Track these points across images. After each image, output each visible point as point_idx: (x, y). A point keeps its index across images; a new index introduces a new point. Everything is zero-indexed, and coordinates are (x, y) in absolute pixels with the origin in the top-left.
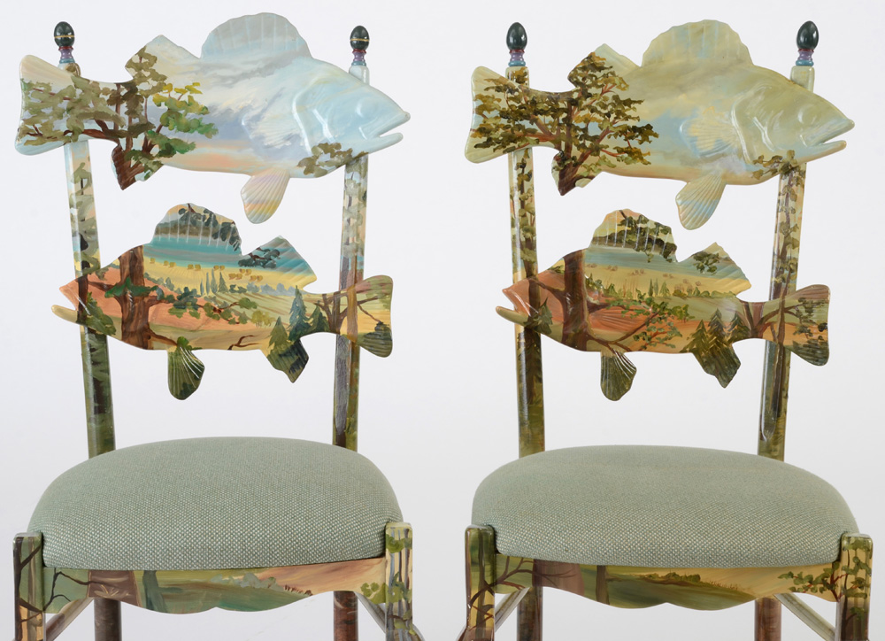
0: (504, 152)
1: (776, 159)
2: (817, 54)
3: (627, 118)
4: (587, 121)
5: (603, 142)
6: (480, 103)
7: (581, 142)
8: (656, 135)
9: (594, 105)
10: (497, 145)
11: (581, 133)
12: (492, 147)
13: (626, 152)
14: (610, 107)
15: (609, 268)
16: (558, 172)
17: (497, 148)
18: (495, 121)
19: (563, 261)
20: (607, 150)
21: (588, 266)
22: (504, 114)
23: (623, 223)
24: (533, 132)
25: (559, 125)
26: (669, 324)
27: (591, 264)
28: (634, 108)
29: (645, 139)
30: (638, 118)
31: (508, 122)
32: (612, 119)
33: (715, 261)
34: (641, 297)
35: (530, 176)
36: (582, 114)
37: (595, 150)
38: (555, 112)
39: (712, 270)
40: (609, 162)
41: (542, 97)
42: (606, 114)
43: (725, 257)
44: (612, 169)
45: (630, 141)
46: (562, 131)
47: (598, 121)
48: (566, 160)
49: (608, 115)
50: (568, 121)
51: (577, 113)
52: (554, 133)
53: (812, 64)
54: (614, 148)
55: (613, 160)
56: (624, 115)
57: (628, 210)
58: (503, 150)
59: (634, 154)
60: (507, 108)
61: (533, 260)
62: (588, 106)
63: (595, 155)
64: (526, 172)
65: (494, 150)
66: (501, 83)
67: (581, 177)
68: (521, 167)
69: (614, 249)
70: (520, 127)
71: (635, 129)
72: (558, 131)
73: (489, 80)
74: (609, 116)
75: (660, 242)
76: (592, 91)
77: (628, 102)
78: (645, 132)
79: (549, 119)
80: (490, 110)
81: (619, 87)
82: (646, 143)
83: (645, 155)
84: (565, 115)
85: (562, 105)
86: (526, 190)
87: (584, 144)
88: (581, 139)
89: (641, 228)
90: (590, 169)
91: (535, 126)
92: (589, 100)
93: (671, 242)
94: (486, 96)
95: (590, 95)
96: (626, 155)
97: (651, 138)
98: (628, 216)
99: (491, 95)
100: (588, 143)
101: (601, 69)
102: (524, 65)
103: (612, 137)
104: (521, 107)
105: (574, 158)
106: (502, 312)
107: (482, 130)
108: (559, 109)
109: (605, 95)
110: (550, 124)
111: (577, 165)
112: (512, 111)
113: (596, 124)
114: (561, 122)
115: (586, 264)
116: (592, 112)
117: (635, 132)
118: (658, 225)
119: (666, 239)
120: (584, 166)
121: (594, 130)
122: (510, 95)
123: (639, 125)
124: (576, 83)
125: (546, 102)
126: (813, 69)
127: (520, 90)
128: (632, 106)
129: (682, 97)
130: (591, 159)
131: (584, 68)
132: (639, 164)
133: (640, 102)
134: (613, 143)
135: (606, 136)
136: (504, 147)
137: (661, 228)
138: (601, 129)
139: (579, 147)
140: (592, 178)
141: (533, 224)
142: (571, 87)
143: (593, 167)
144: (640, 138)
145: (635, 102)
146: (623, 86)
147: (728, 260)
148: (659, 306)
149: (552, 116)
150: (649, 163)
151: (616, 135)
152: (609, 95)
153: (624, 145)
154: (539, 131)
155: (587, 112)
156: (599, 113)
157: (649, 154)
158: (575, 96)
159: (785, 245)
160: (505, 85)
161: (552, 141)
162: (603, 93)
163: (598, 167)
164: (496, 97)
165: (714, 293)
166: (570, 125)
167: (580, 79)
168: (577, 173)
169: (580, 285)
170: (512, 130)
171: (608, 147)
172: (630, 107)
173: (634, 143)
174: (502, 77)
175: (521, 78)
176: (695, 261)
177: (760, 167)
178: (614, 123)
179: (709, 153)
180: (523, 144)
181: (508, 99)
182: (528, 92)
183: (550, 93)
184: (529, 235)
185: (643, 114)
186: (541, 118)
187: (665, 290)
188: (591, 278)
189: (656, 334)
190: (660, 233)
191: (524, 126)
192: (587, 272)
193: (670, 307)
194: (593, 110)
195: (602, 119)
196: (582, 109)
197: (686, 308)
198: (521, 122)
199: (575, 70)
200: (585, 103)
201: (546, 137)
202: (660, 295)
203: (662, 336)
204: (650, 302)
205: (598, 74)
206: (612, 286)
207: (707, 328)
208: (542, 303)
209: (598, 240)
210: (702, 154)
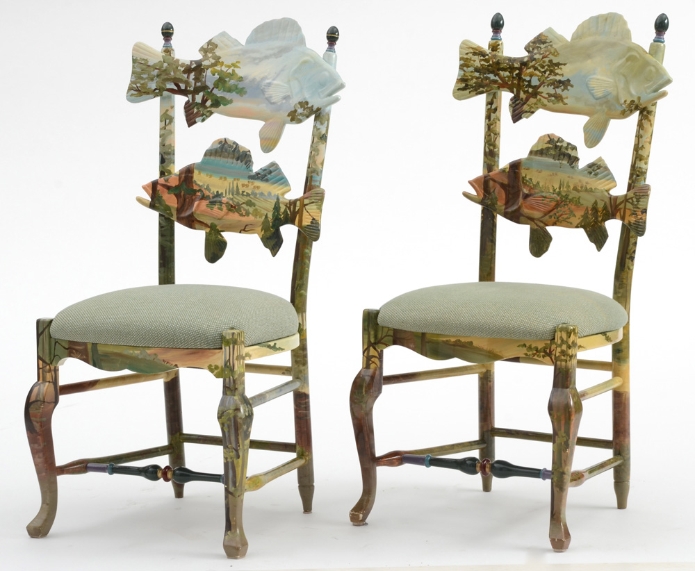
0: (477, 94)
1: (632, 102)
2: (667, 35)
3: (556, 74)
5: (540, 90)
6: (462, 62)
7: (526, 89)
8: (572, 86)
9: (536, 65)
10: (472, 89)
11: (527, 83)
12: (468, 91)
13: (553, 96)
14: (546, 67)
15: (537, 171)
16: (512, 108)
17: (472, 91)
18: (470, 74)
20: (542, 95)
21: (524, 169)
22: (477, 70)
23: (548, 143)
24: (495, 82)
25: (513, 78)
26: (569, 209)
27: (526, 168)
28: (561, 69)
29: (566, 88)
30: (562, 75)
31: (480, 75)
32: (546, 75)
33: (599, 169)
34: (554, 190)
35: (496, 110)
36: (529, 71)
37: (535, 94)
39: (596, 175)
40: (543, 103)
41: (504, 60)
42: (543, 72)
43: (605, 166)
44: (545, 107)
45: (557, 89)
46: (515, 82)
47: (538, 76)
48: (517, 100)
49: (545, 72)
50: (519, 75)
51: (525, 71)
52: (510, 83)
53: (664, 42)
54: (547, 94)
55: (545, 101)
56: (554, 72)
57: (552, 134)
58: (475, 92)
59: (558, 98)
60: (479, 66)
61: (493, 164)
62: (533, 66)
63: (534, 98)
64: (493, 107)
65: (470, 92)
66: (477, 50)
67: (526, 112)
68: (489, 104)
70: (487, 78)
71: (560, 82)
72: (512, 81)
73: (469, 48)
75: (569, 156)
76: (537, 56)
77: (558, 64)
78: (566, 84)
79: (507, 74)
80: (468, 67)
81: (553, 55)
82: (566, 91)
83: (565, 98)
84: (517, 72)
85: (516, 65)
86: (492, 119)
87: (528, 90)
88: (526, 87)
89: (558, 146)
90: (531, 107)
91: (497, 78)
92: (534, 63)
93: (576, 156)
94: (467, 58)
95: (535, 59)
96: (553, 98)
97: (569, 87)
98: (552, 138)
99: (469, 58)
100: (530, 90)
102: (500, 40)
103: (546, 87)
104: (488, 66)
105: (522, 99)
106: (466, 195)
107: (462, 80)
108: (514, 68)
110: (507, 77)
111: (523, 104)
112: (483, 68)
113: (537, 78)
114: (514, 76)
115: (523, 167)
117: (560, 84)
118: (569, 144)
119: (572, 153)
120: (528, 105)
121: (535, 82)
122: (482, 58)
123: (563, 79)
124: (528, 51)
125: (506, 63)
126: (665, 45)
127: (490, 55)
128: (560, 67)
129: (589, 61)
130: (532, 100)
131: (534, 42)
132: (561, 104)
133: (565, 64)
134: (545, 90)
135: (542, 86)
137: (569, 146)
138: (539, 81)
139: (525, 92)
140: (533, 112)
141: (495, 141)
143: (533, 105)
145: (562, 64)
146: (556, 54)
147: (606, 168)
148: (564, 197)
149: (510, 72)
150: (567, 104)
151: (548, 86)
152: (546, 60)
153: (553, 92)
154: (500, 81)
155: (532, 70)
156: (539, 71)
157: (567, 98)
158: (526, 59)
159: (636, 159)
160: (479, 51)
161: (508, 88)
162: (543, 58)
163: (537, 106)
164: (473, 59)
165: (595, 189)
166: (520, 78)
167: (531, 49)
168: (523, 109)
169: (519, 181)
170: (482, 81)
171: (542, 93)
172: (558, 67)
173: (559, 91)
174: (479, 47)
175: (495, 48)
176: (588, 169)
177: (625, 107)
178: (547, 77)
179: (600, 98)
180: (490, 89)
181: (481, 60)
182: (496, 57)
183: (510, 58)
184: (492, 148)
185: (566, 72)
186: (501, 73)
187: (568, 186)
188: (525, 177)
189: (562, 215)
190: (569, 150)
191: (489, 78)
192: (523, 173)
193: (570, 197)
194: (536, 69)
195: (541, 75)
196: (530, 68)
197: (579, 199)
198: (488, 75)
199: (529, 44)
200: (531, 64)
201: (504, 85)
202: (565, 189)
203: (565, 216)
204: (559, 194)
205: (542, 46)
206: (538, 183)
207: (590, 212)
208: (492, 191)
209: (531, 152)
210: (597, 99)
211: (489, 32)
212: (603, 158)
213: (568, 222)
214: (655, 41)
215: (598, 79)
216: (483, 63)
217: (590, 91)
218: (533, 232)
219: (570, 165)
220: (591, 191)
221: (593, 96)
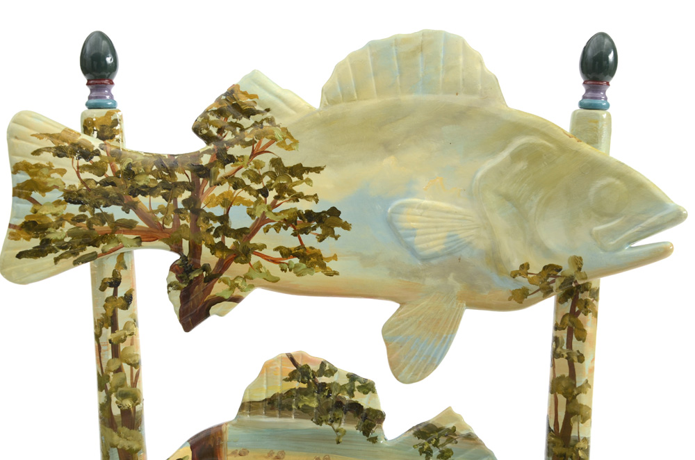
0: (76, 263)
1: (551, 270)
2: (615, 89)
3: (297, 197)
4: (227, 203)
5: (256, 240)
6: (24, 177)
7: (217, 240)
8: (346, 226)
9: (238, 175)
10: (61, 252)
11: (218, 224)
12: (51, 256)
13: (295, 255)
14: (267, 179)
15: (270, 455)
16: (179, 292)
17: (61, 257)
19: (188, 448)
20: (264, 252)
21: (234, 453)
22: (71, 197)
23: (292, 377)
24: (129, 226)
25: (178, 211)
27: (239, 449)
28: (309, 181)
29: (328, 232)
30: (315, 198)
31: (81, 210)
32: (270, 199)
33: (450, 440)
35: (128, 299)
36: (218, 191)
37: (243, 253)
38: (170, 189)
39: (445, 456)
40: (268, 273)
41: (144, 163)
42: (259, 191)
43: (464, 433)
44: (273, 283)
45: (303, 236)
46: (182, 222)
47: (247, 203)
48: (191, 271)
49: (264, 192)
50: (192, 204)
51: (209, 191)
52: (169, 227)
53: (608, 106)
54: (276, 249)
55: (274, 269)
56: (291, 192)
57: (303, 356)
58: (72, 259)
59: (310, 259)
60: (78, 184)
61: (135, 447)
62: (229, 178)
63: (242, 263)
64: (122, 291)
65: (56, 260)
66: (64, 141)
67: (220, 300)
68: (111, 285)
69: (276, 421)
70: (104, 218)
71: (310, 215)
72: (176, 221)
73: (40, 136)
74: (266, 195)
75: (356, 408)
76: (235, 151)
77: (298, 170)
78: (328, 220)
79: (158, 201)
80: (44, 189)
81: (282, 144)
82: (329, 240)
83: (329, 259)
84: (187, 194)
85: (181, 178)
86: (121, 325)
87: (222, 244)
88: (216, 235)
89: (324, 385)
90: (233, 286)
91: (132, 215)
92: (229, 168)
93: (375, 407)
94: (37, 166)
95: (231, 159)
96: (296, 261)
97: (338, 230)
98: (301, 363)
99: (44, 163)
100: (229, 242)
101: (249, 113)
102: (113, 106)
103: (272, 230)
104: (104, 183)
105: (206, 268)
107: (31, 226)
108: (176, 185)
109: (258, 158)
110: (161, 210)
111: (212, 278)
112: (89, 190)
113: (243, 209)
114: (180, 206)
115: (230, 450)
116: (235, 188)
117: (310, 221)
118: (352, 378)
119: (364, 400)
120: (225, 281)
121: (239, 219)
122: (83, 162)
123: (317, 209)
124: (208, 138)
125: (152, 173)
126: (609, 116)
127: (103, 153)
128: (305, 176)
129: (389, 162)
130: (236, 269)
131: (220, 112)
132: (319, 275)
133: (317, 170)
134: (272, 240)
135: (262, 229)
136: (75, 254)
137: (357, 384)
138: (252, 216)
139: (214, 248)
140: (237, 300)
141: (134, 384)
142: (199, 145)
143: (239, 282)
144: (319, 231)
145: (309, 170)
146: (288, 142)
147: (470, 437)
149: (165, 197)
150: (336, 273)
151: (277, 228)
152: (265, 159)
153: (293, 243)
154: (141, 223)
155: (226, 188)
156: (248, 188)
157: (335, 257)
158: (205, 160)
159: (569, 415)
160: (73, 144)
161: (167, 241)
162: (254, 154)
163: (249, 282)
164: (56, 166)
166: (197, 212)
167: (214, 131)
168: (212, 294)
170: (90, 225)
171: (264, 247)
172: (301, 178)
173: (310, 240)
174: (67, 131)
175: (108, 131)
176: (417, 441)
177: (523, 282)
178: (274, 205)
179: (435, 256)
180: (111, 247)
181: (80, 169)
182: (117, 156)
183: (159, 156)
184: (128, 403)
185: (323, 191)
186: (143, 200)
190: (356, 393)
191: (111, 217)
194: (237, 185)
195: (253, 199)
196: (218, 184)
198: (105, 210)
199: (205, 116)
201: (151, 234)
205: (245, 122)
209: (248, 407)
210: (425, 259)
212: (456, 410)
214: (583, 106)
215: (425, 208)
216: (86, 175)
217: (401, 237)
219: (366, 433)
221: (413, 251)
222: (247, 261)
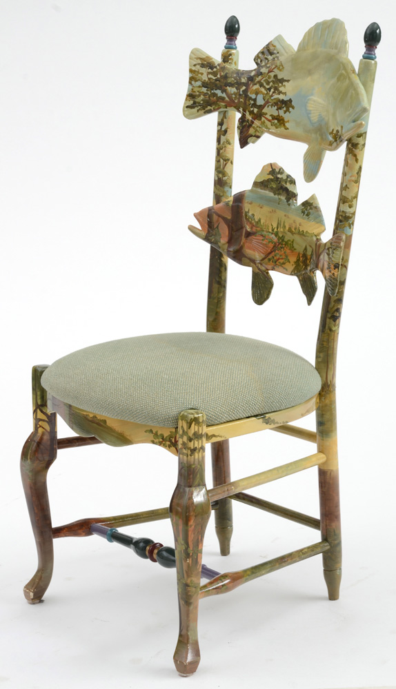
0: (205, 113)
1: (337, 132)
3: (280, 93)
5: (264, 111)
6: (191, 75)
7: (252, 109)
8: (293, 108)
9: (262, 81)
10: (200, 107)
11: (252, 102)
12: (196, 109)
13: (276, 119)
15: (259, 206)
16: (239, 131)
17: (200, 109)
18: (198, 89)
20: (266, 116)
22: (204, 85)
23: (270, 173)
24: (222, 99)
25: (240, 95)
26: (285, 253)
27: (249, 202)
28: (284, 86)
29: (288, 110)
30: (285, 93)
31: (207, 90)
32: (271, 93)
33: (311, 208)
34: (273, 230)
35: (225, 132)
36: (255, 87)
37: (259, 116)
38: (239, 85)
39: (308, 215)
40: (266, 126)
41: (232, 72)
42: (268, 89)
44: (269, 131)
45: (279, 111)
46: (241, 100)
47: (263, 94)
48: (244, 122)
49: (269, 89)
50: (245, 92)
51: (252, 87)
52: (236, 101)
53: (376, 58)
54: (271, 115)
55: (268, 124)
56: (278, 90)
57: (275, 164)
58: (203, 111)
59: (281, 121)
60: (207, 80)
61: (221, 194)
62: (259, 82)
64: (224, 128)
65: (198, 111)
66: (205, 61)
67: (252, 136)
68: (220, 124)
70: (215, 95)
71: (283, 102)
72: (239, 99)
74: (270, 91)
75: (286, 190)
76: (264, 70)
77: (282, 81)
78: (286, 104)
79: (234, 90)
80: (196, 81)
81: (279, 69)
82: (288, 113)
83: (286, 122)
84: (244, 88)
85: (243, 80)
86: (222, 142)
87: (253, 111)
88: (252, 107)
89: (279, 178)
90: (257, 131)
91: (224, 95)
92: (260, 77)
93: (292, 191)
95: (261, 74)
96: (276, 121)
97: (291, 109)
98: (274, 168)
99: (197, 70)
101: (271, 54)
102: (234, 48)
103: (270, 107)
104: (216, 80)
105: (248, 121)
106: (192, 229)
107: (191, 96)
108: (241, 83)
109: (270, 74)
110: (235, 94)
111: (249, 126)
112: (211, 82)
113: (262, 96)
114: (241, 93)
115: (246, 201)
117: (283, 104)
118: (288, 176)
119: (291, 188)
120: (254, 128)
121: (260, 101)
122: (210, 70)
124: (257, 63)
126: (376, 63)
127: (218, 67)
128: (284, 83)
129: (309, 78)
130: (257, 123)
131: (262, 53)
132: (283, 129)
133: (288, 81)
134: (270, 111)
135: (267, 106)
136: (204, 109)
137: (289, 179)
139: (251, 113)
140: (258, 137)
141: (224, 168)
145: (286, 81)
146: (281, 68)
147: (316, 208)
148: (281, 238)
149: (237, 88)
150: (288, 129)
151: (272, 106)
152: (272, 74)
153: (276, 114)
154: (227, 99)
155: (257, 86)
156: (264, 87)
157: (288, 121)
158: (254, 73)
160: (208, 63)
161: (235, 107)
162: (269, 72)
163: (262, 129)
164: (200, 72)
165: (307, 232)
166: (246, 96)
167: (260, 60)
168: (249, 133)
169: (242, 217)
170: (209, 97)
171: (266, 114)
172: (282, 84)
173: (281, 112)
174: (208, 57)
175: (227, 58)
176: (302, 207)
178: (272, 96)
179: (315, 124)
181: (209, 73)
182: (223, 69)
184: (220, 176)
185: (288, 91)
186: (229, 89)
187: (285, 227)
188: (248, 212)
189: (279, 259)
190: (288, 183)
191: (217, 94)
192: (246, 207)
193: (286, 240)
195: (266, 92)
196: (255, 84)
197: (293, 242)
198: (215, 91)
199: (258, 54)
200: (258, 79)
201: (231, 104)
202: (282, 230)
203: (281, 261)
204: (276, 234)
205: (270, 57)
206: (260, 220)
207: (301, 259)
208: (215, 226)
209: (256, 184)
210: (313, 125)
211: (223, 39)
213: (284, 268)
214: (364, 57)
215: (315, 101)
216: (210, 76)
217: (308, 114)
218: (255, 276)
219: (287, 201)
220: (302, 234)
221: (310, 121)
222: (260, 119)
